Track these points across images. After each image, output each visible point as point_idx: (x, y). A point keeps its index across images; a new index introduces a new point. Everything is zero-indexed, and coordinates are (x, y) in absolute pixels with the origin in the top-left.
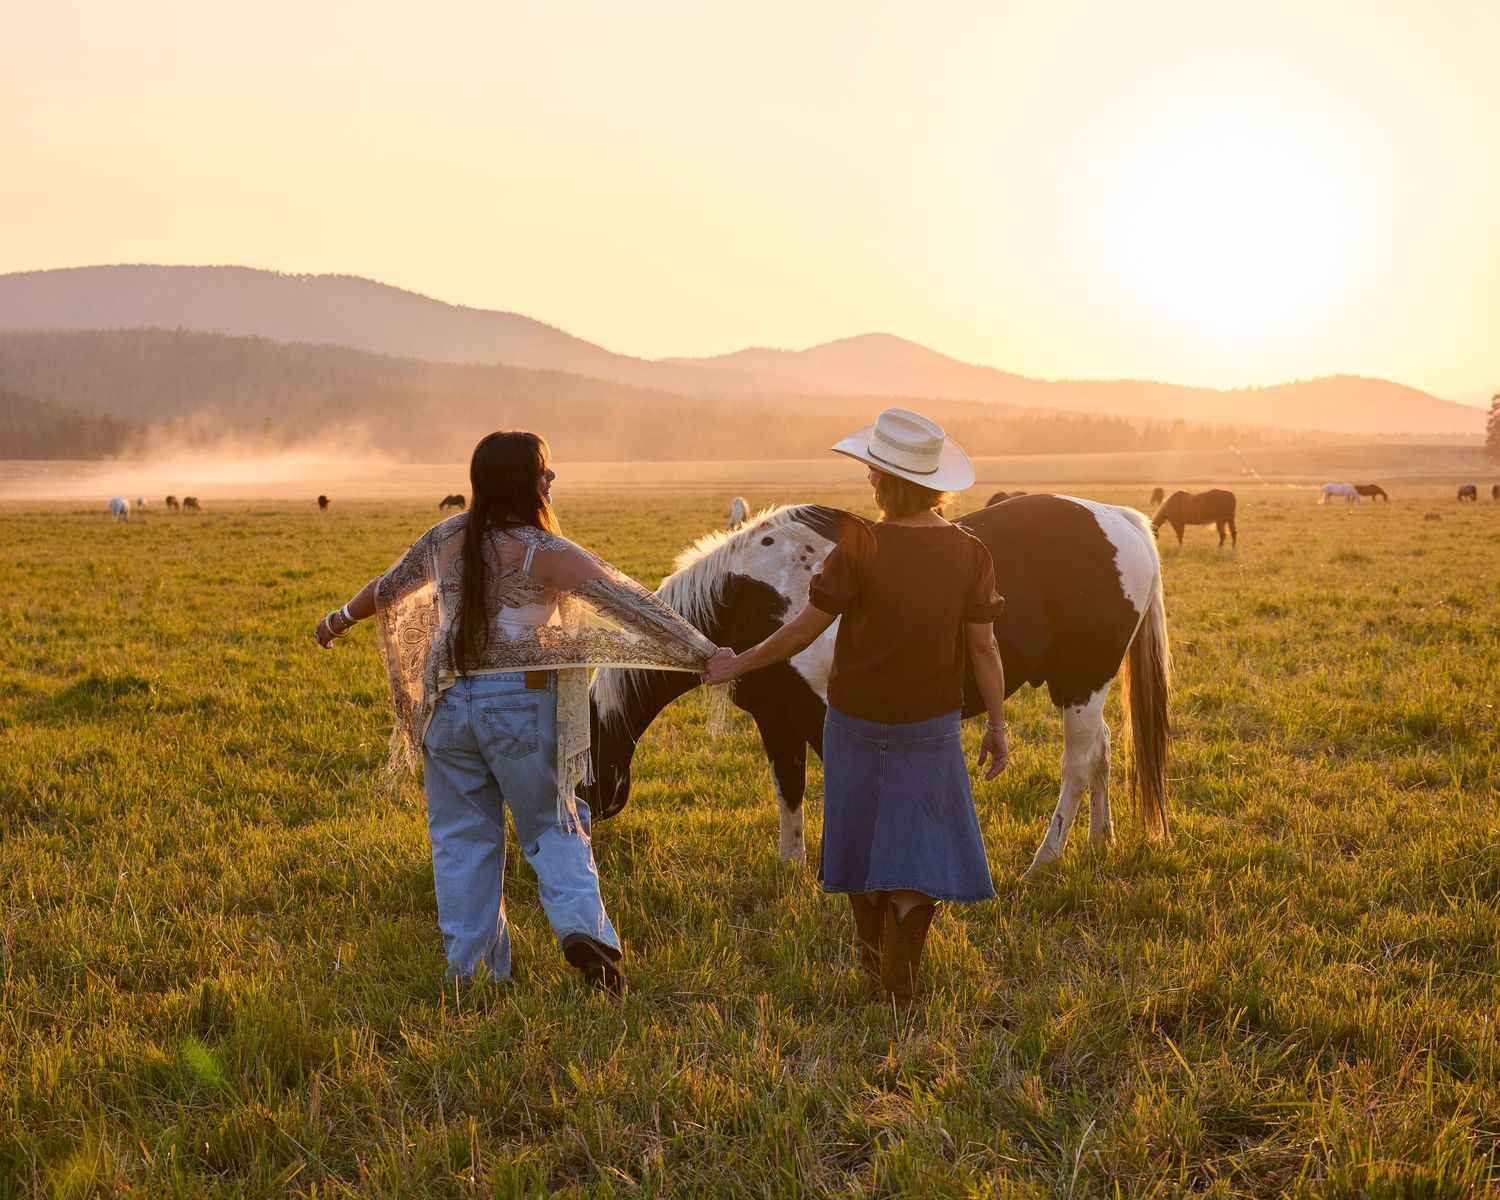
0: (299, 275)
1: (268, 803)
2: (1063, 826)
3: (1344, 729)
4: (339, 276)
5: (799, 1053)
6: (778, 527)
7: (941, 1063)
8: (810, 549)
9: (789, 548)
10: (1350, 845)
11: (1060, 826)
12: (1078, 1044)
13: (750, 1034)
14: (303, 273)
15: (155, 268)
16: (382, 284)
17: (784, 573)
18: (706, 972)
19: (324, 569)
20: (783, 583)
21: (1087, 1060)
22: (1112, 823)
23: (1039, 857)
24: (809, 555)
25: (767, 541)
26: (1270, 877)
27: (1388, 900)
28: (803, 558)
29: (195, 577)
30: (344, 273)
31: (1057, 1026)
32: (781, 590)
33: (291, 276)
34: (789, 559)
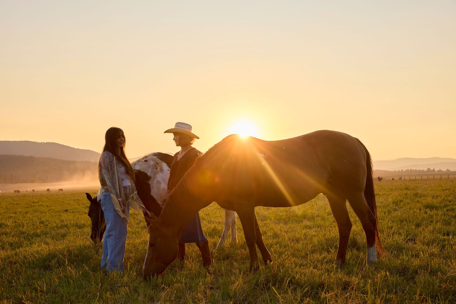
0: (41, 142)
1: (7, 244)
2: (225, 238)
3: (285, 218)
4: (50, 143)
5: (154, 301)
6: (149, 157)
7: (199, 301)
8: (157, 164)
9: (152, 163)
10: (298, 241)
11: (224, 238)
12: (241, 292)
13: (139, 295)
14: (42, 142)
15: (9, 141)
16: (60, 144)
17: (150, 170)
18: (125, 279)
19: (42, 201)
20: (150, 172)
21: (244, 297)
22: (237, 237)
23: (218, 246)
24: (157, 165)
25: (146, 161)
26: (280, 248)
27: (313, 252)
28: (155, 166)
29: (11, 204)
30: (51, 142)
31: (234, 287)
32: (149, 174)
33: (40, 143)
34: (152, 166)
